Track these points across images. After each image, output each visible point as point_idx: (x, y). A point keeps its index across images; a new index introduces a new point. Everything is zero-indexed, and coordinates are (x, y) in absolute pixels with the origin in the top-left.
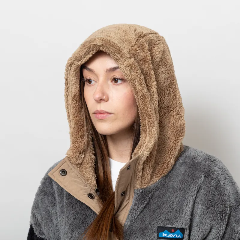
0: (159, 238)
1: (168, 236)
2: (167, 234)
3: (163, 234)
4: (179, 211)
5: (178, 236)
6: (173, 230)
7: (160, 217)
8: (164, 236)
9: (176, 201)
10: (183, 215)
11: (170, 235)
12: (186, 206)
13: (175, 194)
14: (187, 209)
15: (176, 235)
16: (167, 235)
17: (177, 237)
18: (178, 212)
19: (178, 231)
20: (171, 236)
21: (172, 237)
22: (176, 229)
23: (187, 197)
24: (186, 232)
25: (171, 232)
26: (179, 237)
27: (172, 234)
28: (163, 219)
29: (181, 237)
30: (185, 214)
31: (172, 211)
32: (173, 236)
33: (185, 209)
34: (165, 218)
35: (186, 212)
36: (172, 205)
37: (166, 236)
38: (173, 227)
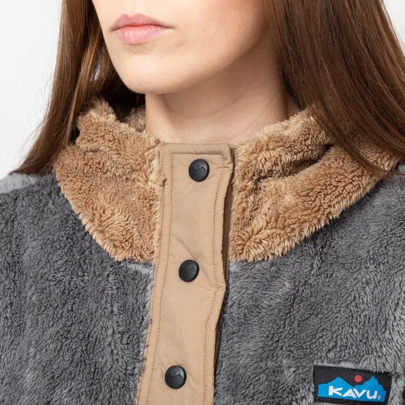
0: (317, 399)
1: (345, 395)
2: (341, 389)
3: (331, 388)
4: (376, 323)
5: (372, 394)
6: (358, 378)
7: (321, 340)
8: (334, 394)
9: (365, 293)
10: (387, 335)
11: (350, 391)
12: (395, 310)
13: (361, 273)
14: (398, 318)
15: (365, 393)
16: (343, 392)
17: (369, 397)
18: (373, 325)
19: (373, 381)
20: (352, 393)
21: (354, 397)
22: (367, 374)
23: (397, 284)
24: (394, 385)
25: (353, 384)
26: (374, 397)
27: (355, 390)
28: (331, 346)
29: (379, 398)
30: (393, 330)
31: (354, 321)
32: (359, 395)
33: (392, 318)
34: (336, 341)
35: (395, 324)
36: (353, 304)
37: (340, 394)
38: (359, 367)
